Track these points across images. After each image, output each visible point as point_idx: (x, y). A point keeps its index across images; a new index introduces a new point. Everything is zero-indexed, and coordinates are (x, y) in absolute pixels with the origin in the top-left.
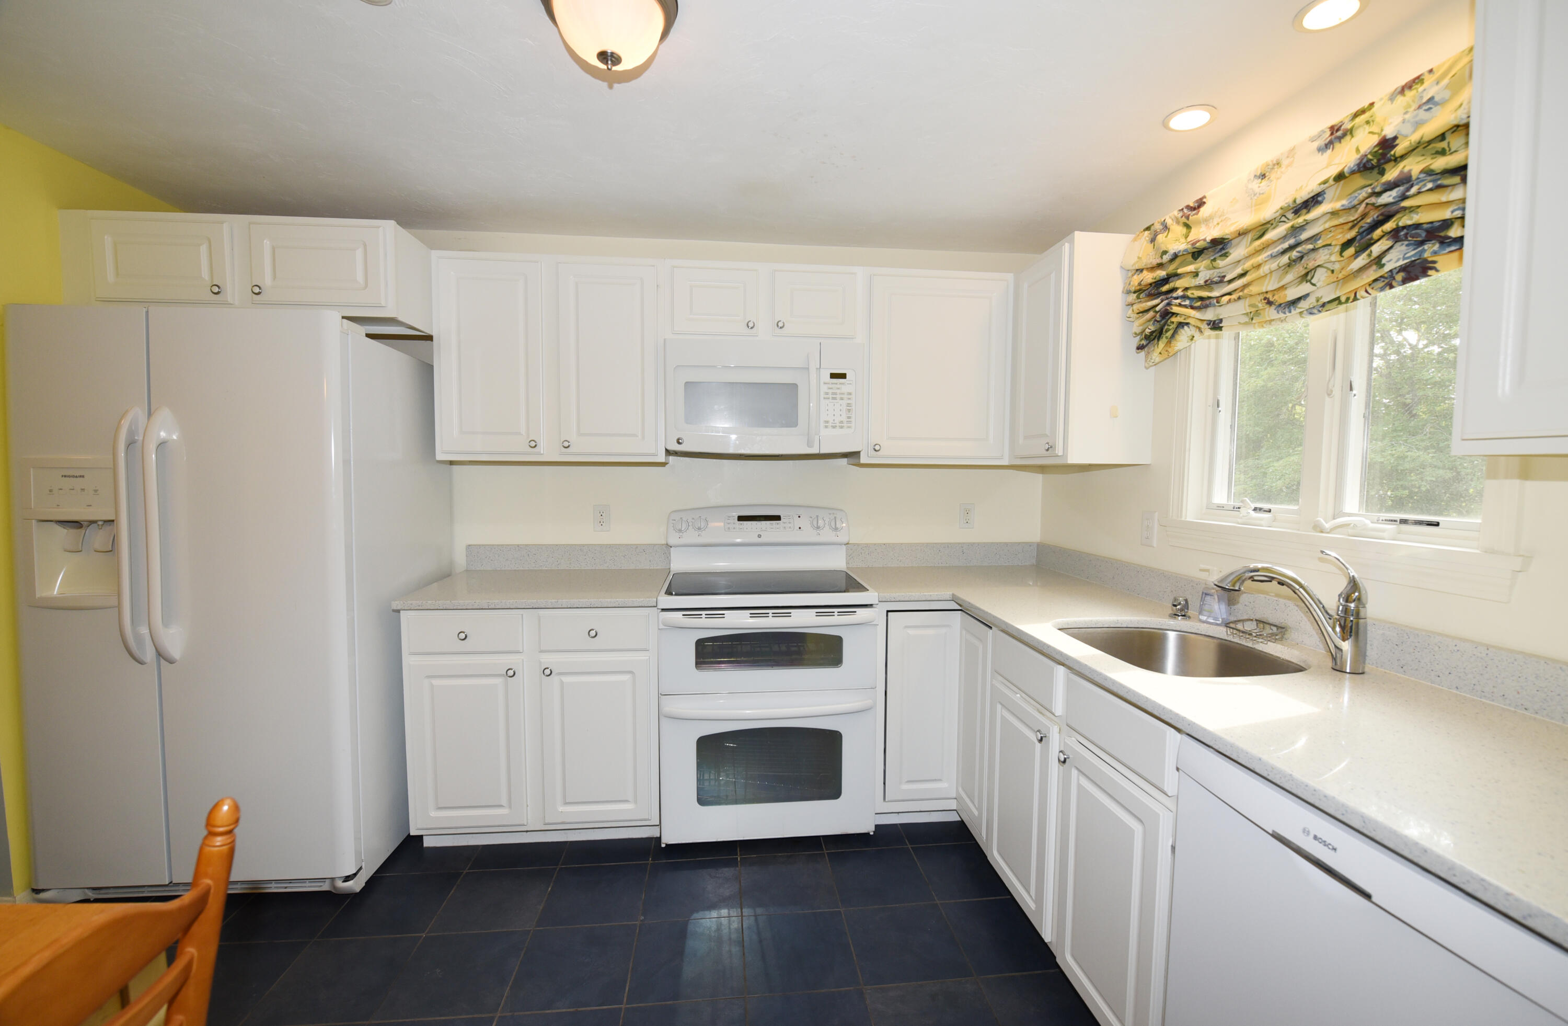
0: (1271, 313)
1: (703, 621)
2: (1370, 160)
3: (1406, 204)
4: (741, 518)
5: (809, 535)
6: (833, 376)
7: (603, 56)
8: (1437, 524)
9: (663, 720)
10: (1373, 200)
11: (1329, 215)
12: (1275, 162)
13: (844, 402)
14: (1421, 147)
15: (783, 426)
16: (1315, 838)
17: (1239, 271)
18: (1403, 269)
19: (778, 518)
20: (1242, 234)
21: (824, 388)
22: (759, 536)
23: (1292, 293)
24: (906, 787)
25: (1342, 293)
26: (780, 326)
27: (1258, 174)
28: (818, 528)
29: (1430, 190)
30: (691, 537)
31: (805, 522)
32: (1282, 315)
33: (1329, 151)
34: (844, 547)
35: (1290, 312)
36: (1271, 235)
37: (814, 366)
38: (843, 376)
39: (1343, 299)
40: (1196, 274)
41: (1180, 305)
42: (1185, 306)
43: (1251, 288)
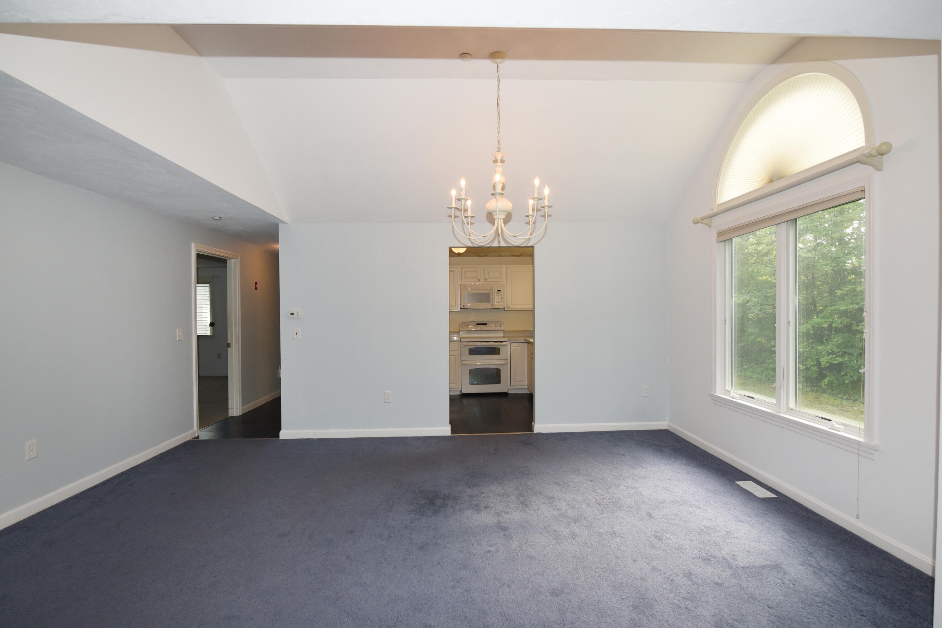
1: (470, 344)
4: (477, 324)
5: (494, 328)
6: (498, 291)
9: (462, 366)
13: (501, 297)
15: (487, 302)
19: (486, 324)
21: (496, 294)
22: (482, 328)
24: (516, 383)
26: (486, 279)
28: (496, 326)
30: (465, 329)
31: (493, 325)
34: (503, 331)
37: (494, 288)
38: (500, 291)
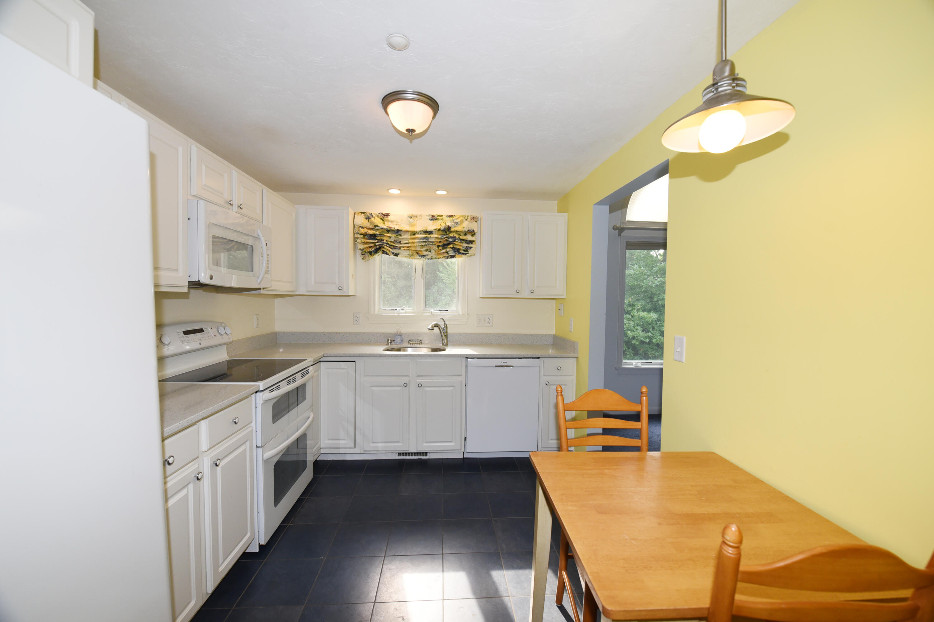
0: (418, 256)
2: (446, 230)
3: (454, 243)
4: (186, 333)
7: (408, 130)
8: (447, 310)
10: (447, 239)
11: (435, 238)
12: (415, 215)
14: (456, 232)
16: (503, 362)
17: (407, 242)
18: (451, 256)
19: (201, 331)
20: (407, 231)
23: (425, 253)
25: (437, 257)
26: (241, 207)
27: (410, 216)
29: (459, 242)
32: (420, 258)
33: (432, 221)
35: (423, 257)
36: (417, 236)
38: (267, 245)
39: (437, 258)
40: (390, 237)
41: (386, 246)
42: (387, 246)
43: (412, 248)
